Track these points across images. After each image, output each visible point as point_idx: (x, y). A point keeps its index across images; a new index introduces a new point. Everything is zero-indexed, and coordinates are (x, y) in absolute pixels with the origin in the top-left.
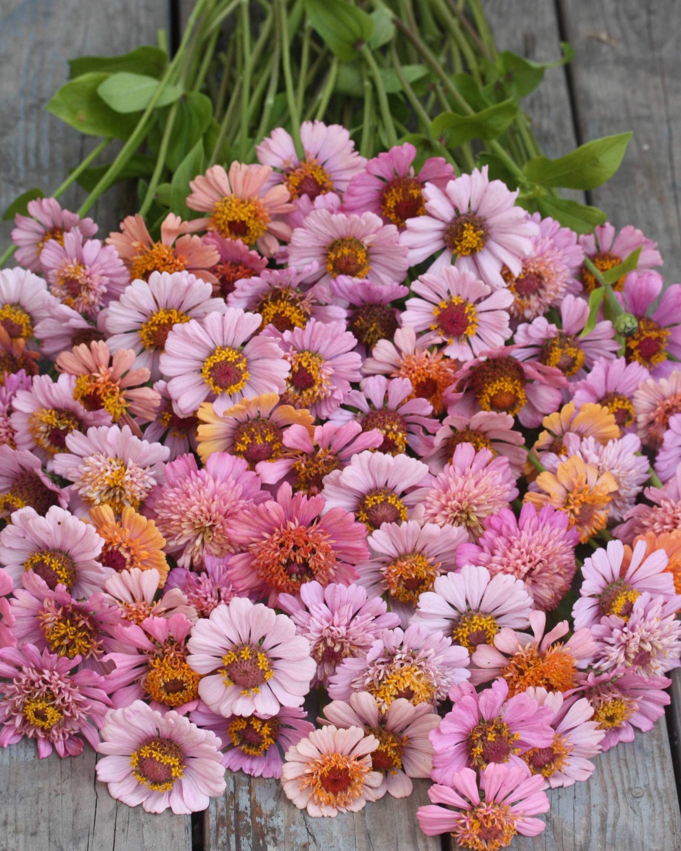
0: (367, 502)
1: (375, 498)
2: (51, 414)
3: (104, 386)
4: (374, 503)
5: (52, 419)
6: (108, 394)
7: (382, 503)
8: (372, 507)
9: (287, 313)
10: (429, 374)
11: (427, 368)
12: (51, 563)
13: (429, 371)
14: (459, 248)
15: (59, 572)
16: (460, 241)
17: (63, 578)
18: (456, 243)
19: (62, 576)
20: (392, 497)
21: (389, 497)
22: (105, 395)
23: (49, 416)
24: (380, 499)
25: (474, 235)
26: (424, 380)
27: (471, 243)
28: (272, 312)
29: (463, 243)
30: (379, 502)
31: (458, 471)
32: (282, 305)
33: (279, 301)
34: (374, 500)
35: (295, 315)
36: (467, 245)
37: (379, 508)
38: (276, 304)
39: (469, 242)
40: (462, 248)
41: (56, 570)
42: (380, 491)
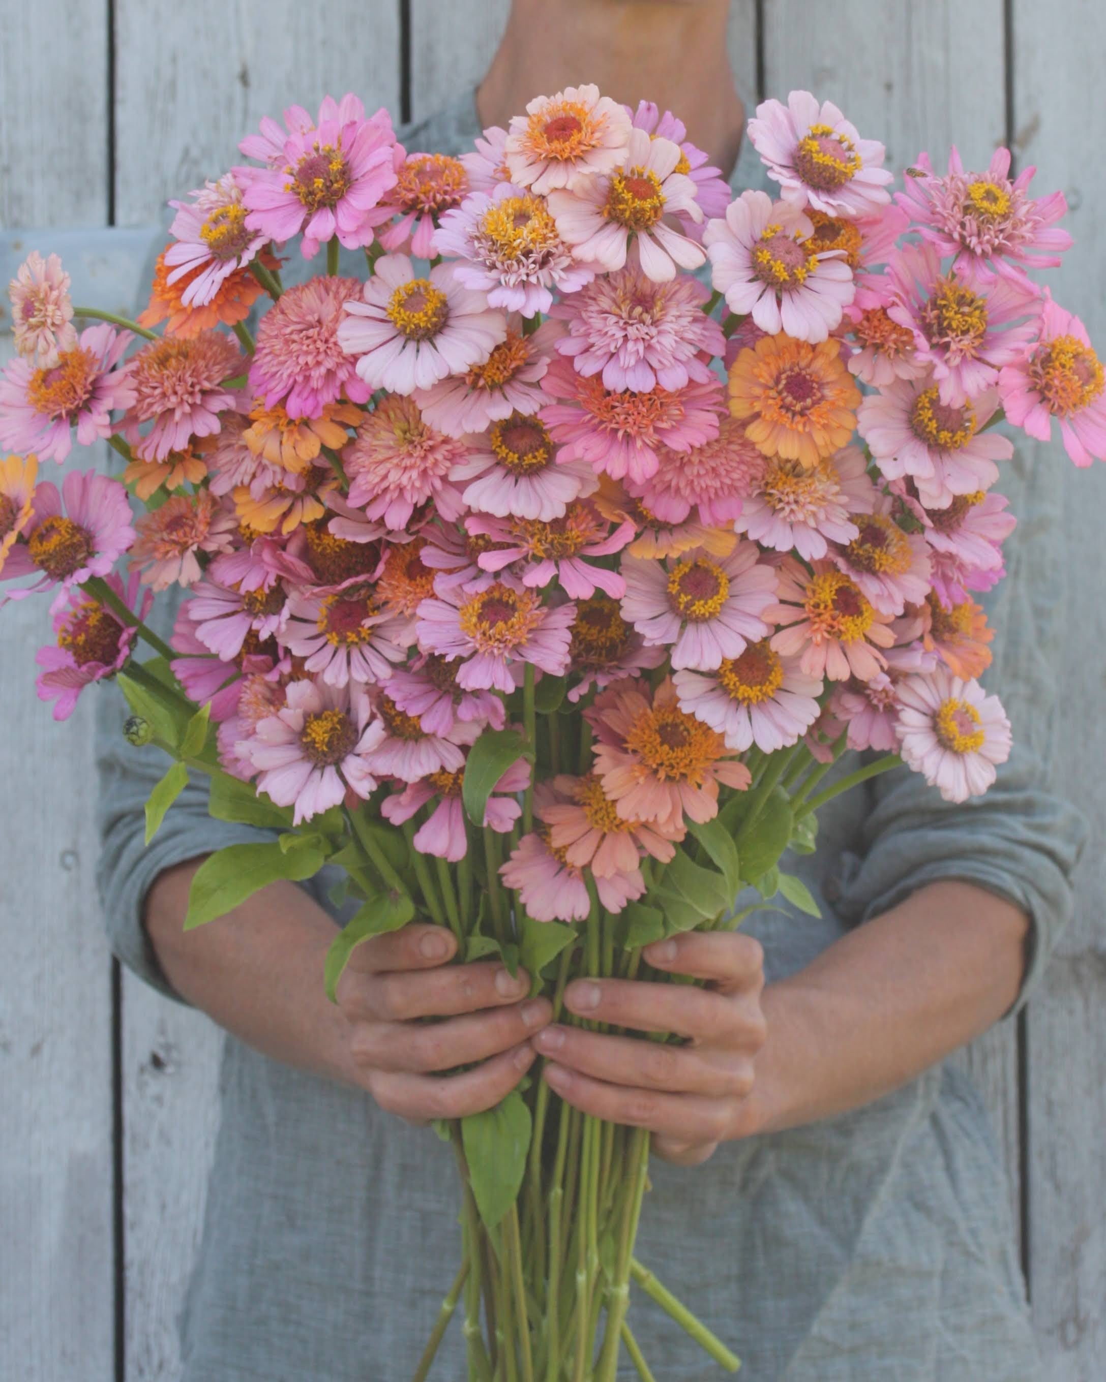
0: (546, 456)
1: (534, 461)
2: (881, 565)
3: (822, 617)
4: (537, 454)
5: (880, 559)
6: (822, 606)
7: (525, 454)
8: (537, 450)
9: (594, 631)
10: (409, 585)
11: (411, 592)
12: (930, 420)
13: (408, 588)
14: (336, 719)
15: (927, 405)
16: (333, 729)
17: (926, 397)
18: (338, 727)
19: (927, 400)
20: (512, 462)
21: (516, 461)
22: (826, 607)
23: (884, 562)
24: (528, 459)
25: (314, 735)
26: (418, 578)
27: (319, 726)
28: (613, 628)
29: (330, 725)
30: (530, 456)
31: (408, 495)
32: (603, 640)
33: (608, 644)
34: (535, 457)
35: (584, 631)
36: (325, 723)
37: (528, 448)
38: (611, 639)
39: (322, 727)
40: (332, 720)
41: (929, 409)
42: (526, 470)
